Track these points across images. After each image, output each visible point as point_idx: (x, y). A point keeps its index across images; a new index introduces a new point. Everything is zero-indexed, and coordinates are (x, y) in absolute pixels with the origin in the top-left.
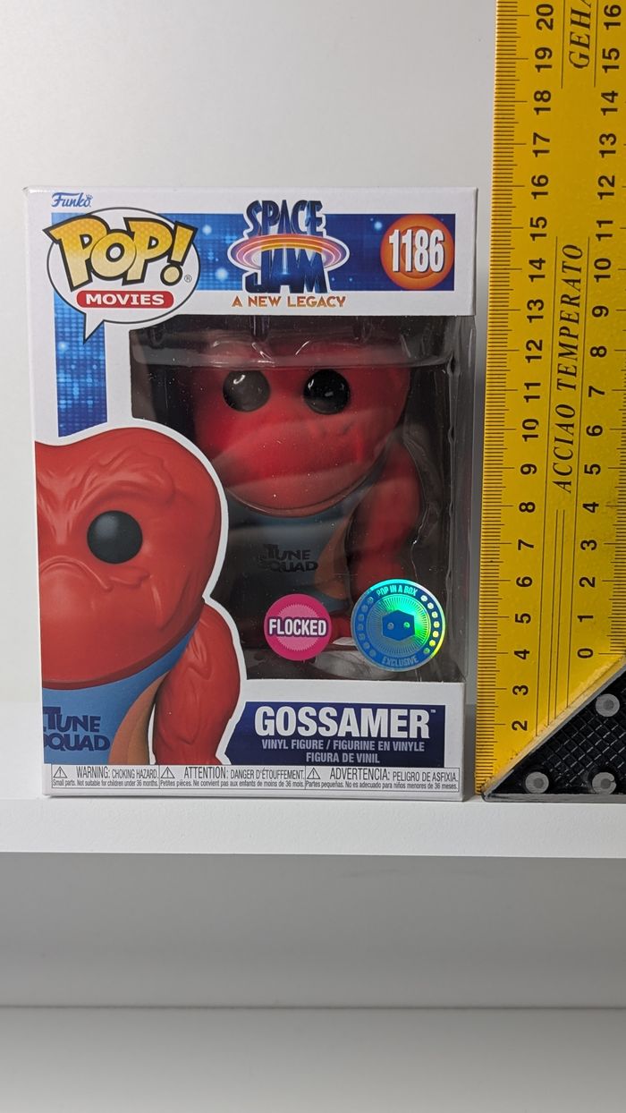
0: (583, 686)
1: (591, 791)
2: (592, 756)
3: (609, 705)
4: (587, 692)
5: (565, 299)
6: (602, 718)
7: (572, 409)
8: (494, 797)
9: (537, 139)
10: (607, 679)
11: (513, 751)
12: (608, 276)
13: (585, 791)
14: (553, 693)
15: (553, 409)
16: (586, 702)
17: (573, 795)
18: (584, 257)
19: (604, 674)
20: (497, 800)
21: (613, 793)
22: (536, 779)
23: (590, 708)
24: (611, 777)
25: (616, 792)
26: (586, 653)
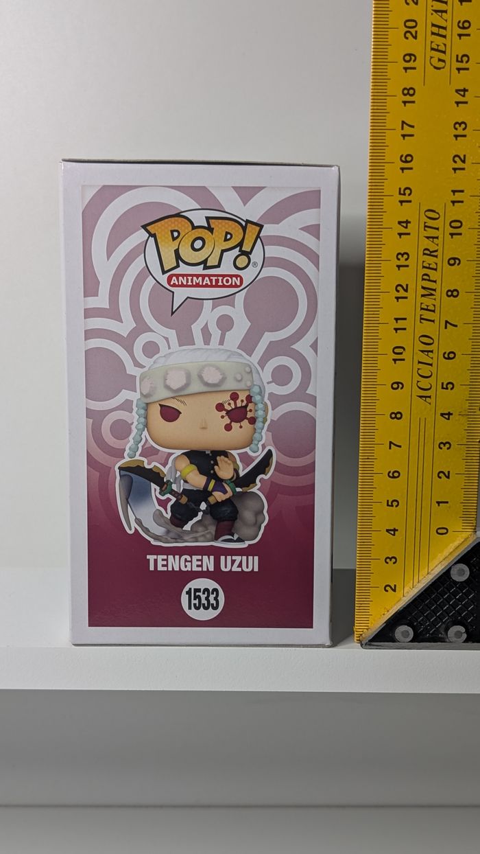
0: (441, 557)
1: (447, 640)
2: (447, 612)
3: (461, 572)
4: (443, 563)
5: (426, 252)
6: (455, 583)
7: (432, 339)
8: (370, 645)
9: (405, 125)
10: (460, 552)
11: (385, 608)
12: (461, 234)
13: (442, 640)
14: (416, 563)
15: (417, 338)
16: (442, 570)
17: (433, 644)
18: (442, 218)
19: (457, 548)
20: (372, 647)
21: (464, 642)
22: (403, 631)
23: (446, 575)
24: (462, 629)
25: (466, 641)
26: (442, 531)
